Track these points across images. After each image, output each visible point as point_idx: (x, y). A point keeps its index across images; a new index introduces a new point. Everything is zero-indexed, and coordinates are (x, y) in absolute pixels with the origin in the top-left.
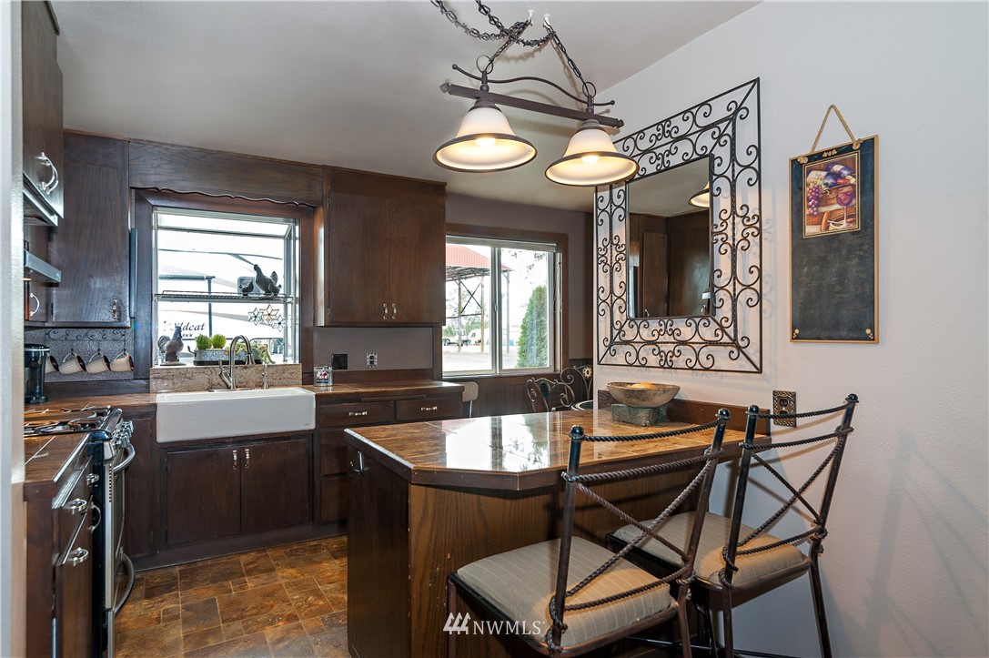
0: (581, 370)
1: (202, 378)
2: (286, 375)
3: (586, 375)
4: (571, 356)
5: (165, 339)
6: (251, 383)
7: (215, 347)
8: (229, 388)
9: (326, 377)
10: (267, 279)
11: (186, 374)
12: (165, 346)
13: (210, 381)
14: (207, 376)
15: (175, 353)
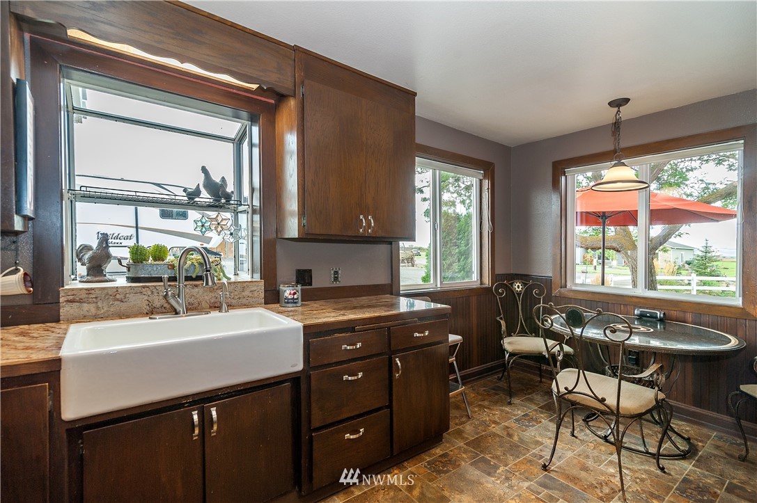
0: (512, 284)
1: (140, 301)
2: (247, 293)
3: (517, 289)
4: (498, 272)
5: (86, 248)
6: (204, 304)
7: (155, 259)
8: (177, 313)
9: (295, 297)
10: (217, 184)
11: (115, 293)
12: (87, 257)
13: (149, 303)
14: (146, 298)
15: (100, 266)
